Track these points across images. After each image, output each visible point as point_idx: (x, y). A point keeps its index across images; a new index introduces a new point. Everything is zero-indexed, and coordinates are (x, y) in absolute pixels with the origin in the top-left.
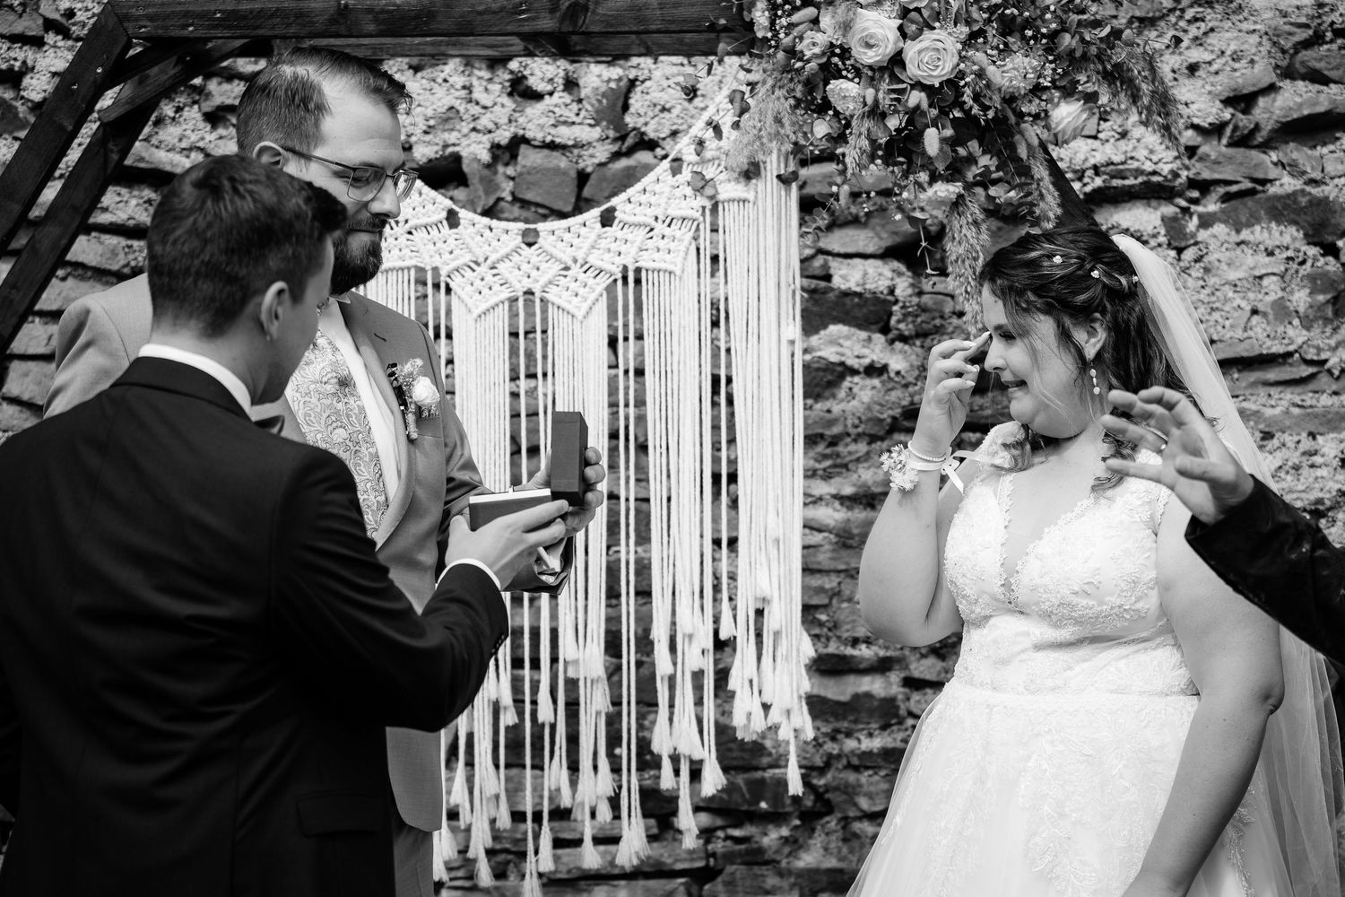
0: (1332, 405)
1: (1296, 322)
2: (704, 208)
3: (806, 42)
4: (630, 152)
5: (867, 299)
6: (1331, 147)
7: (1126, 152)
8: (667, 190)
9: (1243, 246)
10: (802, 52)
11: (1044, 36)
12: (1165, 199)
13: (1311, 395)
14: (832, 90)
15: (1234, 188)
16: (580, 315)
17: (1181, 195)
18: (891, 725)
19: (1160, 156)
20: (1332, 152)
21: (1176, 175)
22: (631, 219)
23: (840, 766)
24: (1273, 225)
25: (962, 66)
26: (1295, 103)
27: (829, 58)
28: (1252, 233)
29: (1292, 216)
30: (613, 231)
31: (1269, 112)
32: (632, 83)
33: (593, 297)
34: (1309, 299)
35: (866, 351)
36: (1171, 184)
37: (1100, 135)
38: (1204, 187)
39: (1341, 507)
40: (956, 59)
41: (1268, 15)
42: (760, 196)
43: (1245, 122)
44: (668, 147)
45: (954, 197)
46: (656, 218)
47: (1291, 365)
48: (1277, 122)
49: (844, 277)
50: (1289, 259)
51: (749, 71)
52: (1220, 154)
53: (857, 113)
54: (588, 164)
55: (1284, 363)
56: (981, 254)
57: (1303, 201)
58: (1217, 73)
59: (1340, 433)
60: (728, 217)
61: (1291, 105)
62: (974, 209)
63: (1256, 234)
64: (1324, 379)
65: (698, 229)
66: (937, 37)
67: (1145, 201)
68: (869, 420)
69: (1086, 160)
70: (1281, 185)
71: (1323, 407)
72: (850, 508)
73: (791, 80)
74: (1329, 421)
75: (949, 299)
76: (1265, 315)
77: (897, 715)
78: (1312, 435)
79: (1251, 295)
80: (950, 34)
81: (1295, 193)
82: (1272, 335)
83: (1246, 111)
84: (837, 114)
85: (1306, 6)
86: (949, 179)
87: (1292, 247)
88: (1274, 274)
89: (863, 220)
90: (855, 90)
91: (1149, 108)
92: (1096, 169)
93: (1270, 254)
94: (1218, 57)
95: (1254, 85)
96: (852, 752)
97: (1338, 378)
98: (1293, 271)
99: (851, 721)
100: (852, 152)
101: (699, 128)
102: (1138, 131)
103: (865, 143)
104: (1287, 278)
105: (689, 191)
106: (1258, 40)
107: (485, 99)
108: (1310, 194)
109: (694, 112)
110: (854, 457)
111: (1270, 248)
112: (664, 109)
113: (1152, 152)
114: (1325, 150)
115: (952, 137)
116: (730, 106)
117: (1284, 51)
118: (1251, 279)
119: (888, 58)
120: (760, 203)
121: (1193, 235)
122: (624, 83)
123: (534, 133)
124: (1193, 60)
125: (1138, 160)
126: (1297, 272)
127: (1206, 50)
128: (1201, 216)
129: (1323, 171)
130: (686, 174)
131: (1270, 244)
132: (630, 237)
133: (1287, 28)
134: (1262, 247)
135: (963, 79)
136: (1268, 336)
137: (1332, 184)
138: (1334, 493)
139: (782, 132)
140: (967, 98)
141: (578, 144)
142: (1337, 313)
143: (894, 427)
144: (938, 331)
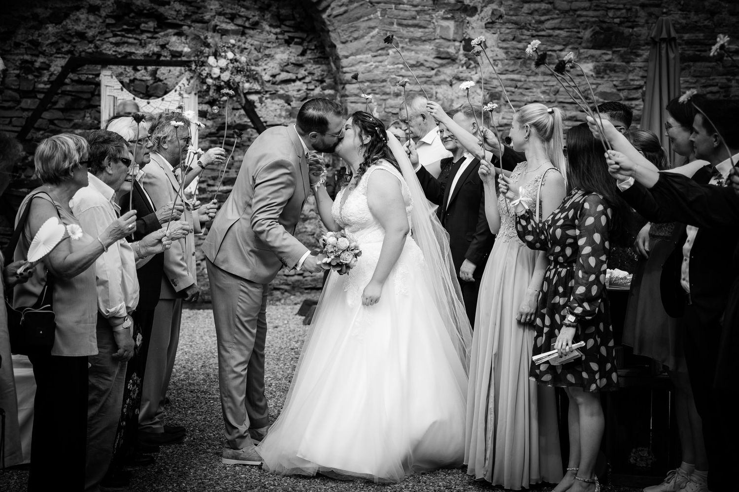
1: (283, 118)
2: (180, 98)
3: (202, 72)
4: (157, 82)
8: (174, 95)
9: (273, 103)
10: (202, 74)
12: (259, 94)
14: (207, 81)
15: (272, 92)
21: (261, 90)
22: (167, 100)
24: (279, 100)
27: (207, 75)
29: (282, 98)
30: (164, 102)
31: (279, 78)
32: (158, 69)
34: (285, 114)
36: (260, 92)
38: (267, 92)
40: (229, 77)
41: (279, 61)
42: (191, 97)
43: (275, 80)
46: (172, 100)
50: (282, 106)
51: (191, 75)
52: (270, 86)
53: (211, 85)
54: (149, 84)
58: (269, 71)
61: (283, 77)
63: (276, 101)
66: (226, 73)
67: (255, 94)
70: (281, 92)
73: (199, 78)
76: (277, 116)
79: (275, 113)
80: (228, 73)
81: (283, 94)
83: (275, 78)
84: (208, 85)
87: (282, 104)
88: (279, 109)
90: (211, 81)
94: (270, 68)
95: (276, 73)
103: (213, 91)
104: (281, 110)
105: (178, 95)
106: (277, 64)
107: (129, 71)
108: (286, 94)
112: (164, 74)
116: (187, 81)
117: (282, 67)
118: (275, 110)
119: (218, 76)
121: (264, 101)
122: (156, 69)
123: (138, 77)
124: (265, 69)
125: (253, 87)
127: (267, 66)
128: (265, 97)
129: (288, 90)
130: (177, 92)
132: (167, 103)
133: (283, 63)
134: (277, 104)
135: (230, 80)
137: (290, 92)
140: (231, 83)
141: (147, 80)
142: (290, 116)
143: (207, 136)
144: (216, 118)
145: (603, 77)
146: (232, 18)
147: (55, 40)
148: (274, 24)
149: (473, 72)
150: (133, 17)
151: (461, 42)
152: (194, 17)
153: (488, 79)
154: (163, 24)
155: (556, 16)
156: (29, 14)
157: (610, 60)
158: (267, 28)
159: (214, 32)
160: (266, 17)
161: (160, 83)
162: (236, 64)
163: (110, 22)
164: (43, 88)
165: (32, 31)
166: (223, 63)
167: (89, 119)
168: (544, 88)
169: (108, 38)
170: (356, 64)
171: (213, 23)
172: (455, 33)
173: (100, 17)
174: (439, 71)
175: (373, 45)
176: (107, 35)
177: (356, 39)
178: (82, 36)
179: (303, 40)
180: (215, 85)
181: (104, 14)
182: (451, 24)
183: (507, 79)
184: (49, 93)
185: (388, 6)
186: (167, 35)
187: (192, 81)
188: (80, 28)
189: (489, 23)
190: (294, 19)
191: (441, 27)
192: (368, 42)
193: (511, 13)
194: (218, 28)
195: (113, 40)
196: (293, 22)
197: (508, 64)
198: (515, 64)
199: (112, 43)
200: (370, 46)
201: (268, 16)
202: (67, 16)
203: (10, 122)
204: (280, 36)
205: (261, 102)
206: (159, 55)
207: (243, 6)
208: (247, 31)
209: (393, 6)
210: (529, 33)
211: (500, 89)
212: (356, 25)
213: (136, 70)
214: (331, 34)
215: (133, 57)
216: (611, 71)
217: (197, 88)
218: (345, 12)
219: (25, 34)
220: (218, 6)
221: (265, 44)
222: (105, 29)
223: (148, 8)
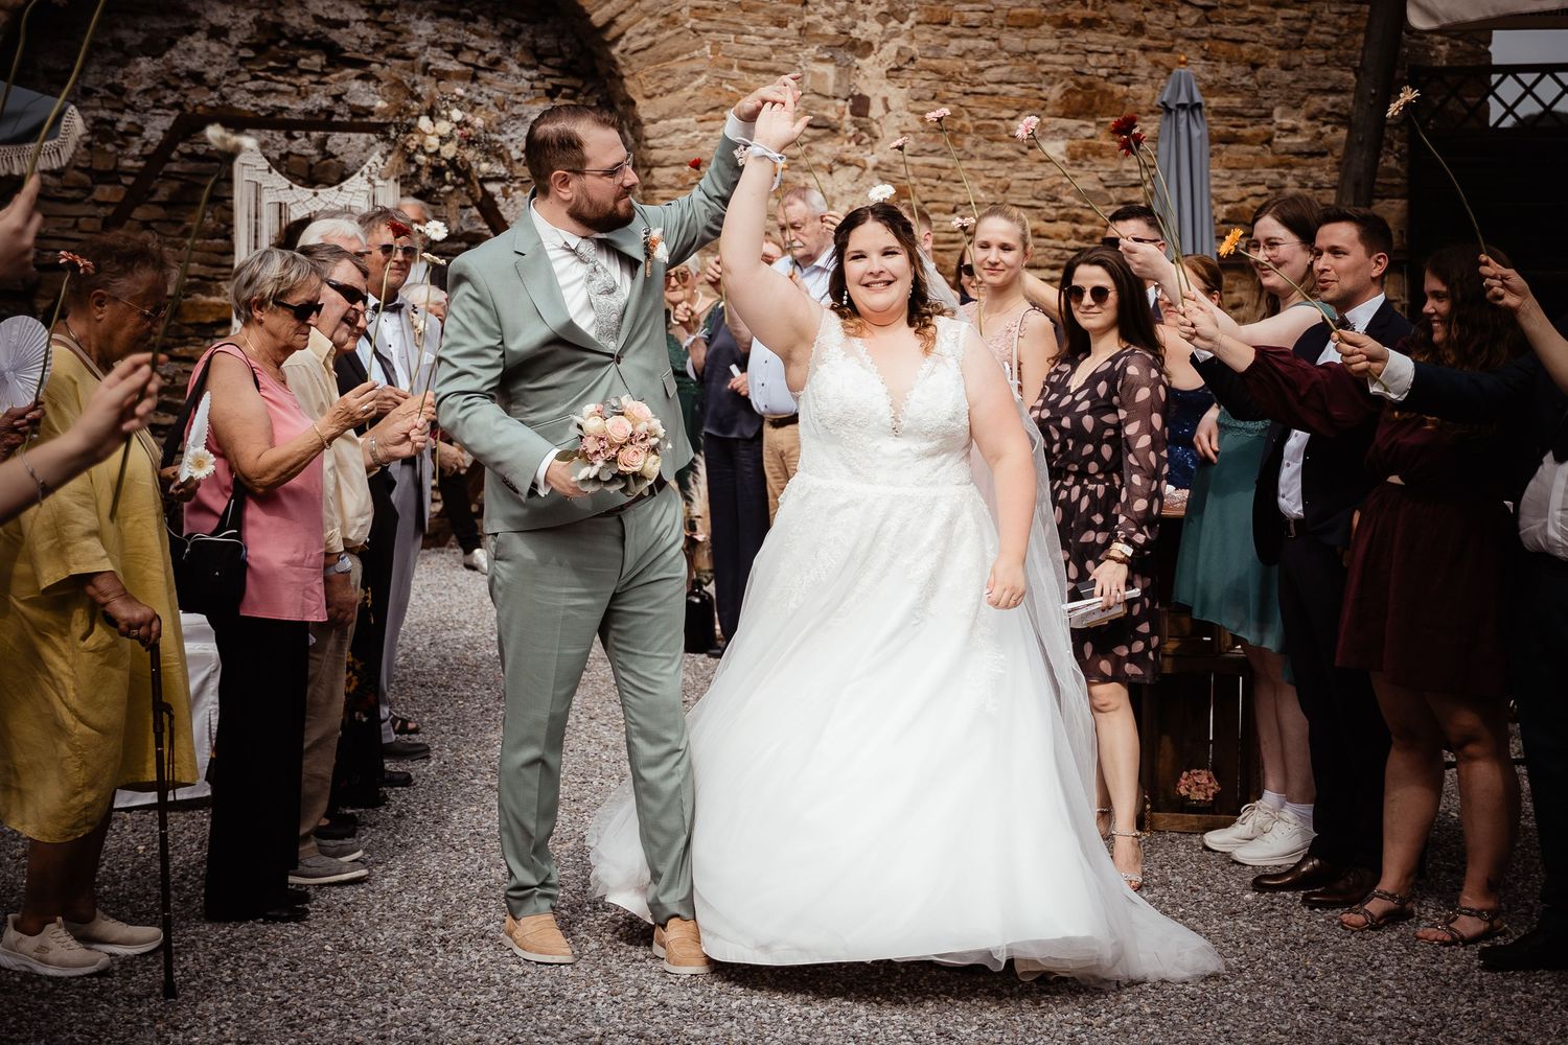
2: (371, 188)
4: (326, 159)
8: (359, 182)
10: (407, 145)
14: (417, 158)
22: (348, 189)
27: (416, 149)
32: (328, 136)
42: (388, 185)
46: (355, 190)
51: (388, 147)
53: (424, 165)
54: (313, 162)
67: (498, 182)
73: (404, 153)
84: (418, 164)
90: (424, 158)
103: (427, 175)
105: (366, 182)
107: (278, 139)
112: (339, 145)
115: (453, 174)
116: (381, 158)
119: (435, 150)
122: (325, 136)
123: (294, 151)
132: (347, 195)
135: (457, 157)
139: (397, 167)
140: (458, 164)
141: (310, 156)
145: (1080, 166)
146: (456, 51)
147: (151, 85)
148: (527, 63)
149: (868, 152)
150: (285, 47)
151: (846, 100)
152: (390, 49)
153: (892, 163)
154: (337, 58)
155: (1003, 61)
156: (107, 39)
157: (1092, 137)
158: (516, 69)
159: (425, 75)
160: (513, 51)
161: (332, 160)
162: (467, 130)
163: (247, 55)
164: (132, 168)
165: (112, 69)
166: (444, 127)
167: (211, 220)
168: (985, 182)
169: (243, 82)
170: (670, 134)
171: (423, 59)
172: (836, 86)
173: (229, 45)
174: (810, 148)
175: (699, 103)
176: (241, 78)
177: (669, 91)
178: (197, 78)
179: (577, 91)
180: (431, 166)
181: (234, 39)
182: (829, 70)
183: (924, 165)
184: (143, 176)
185: (725, 36)
186: (343, 79)
187: (390, 158)
188: (194, 64)
189: (892, 70)
190: (561, 55)
191: (814, 74)
192: (690, 98)
193: (930, 54)
194: (431, 67)
195: (251, 85)
196: (559, 60)
197: (924, 140)
198: (936, 139)
199: (249, 91)
200: (692, 103)
201: (517, 49)
202: (171, 44)
203: (76, 225)
204: (537, 84)
205: (506, 195)
206: (330, 113)
207: (474, 32)
208: (481, 74)
209: (732, 37)
210: (959, 88)
211: (913, 180)
212: (671, 67)
213: (291, 137)
214: (626, 81)
215: (285, 115)
216: (1094, 154)
217: (398, 171)
218: (651, 45)
219: (101, 73)
220: (430, 31)
221: (511, 97)
222: (237, 67)
223: (311, 32)
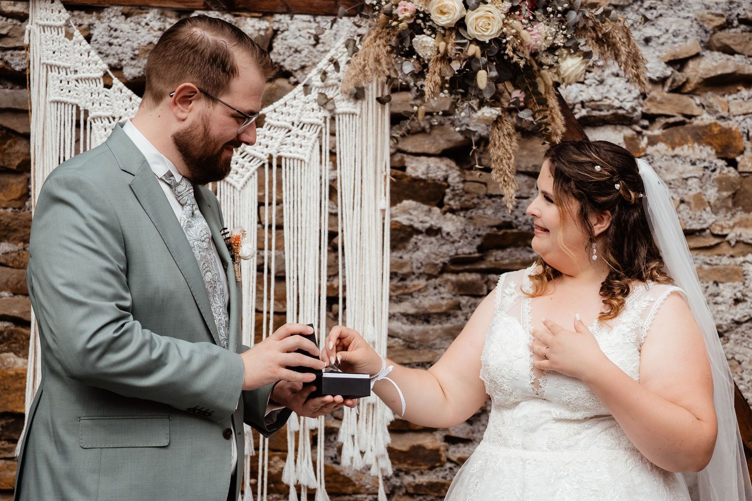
0: (730, 264)
1: (708, 209)
2: (325, 118)
3: (400, 8)
5: (429, 184)
6: (734, 96)
7: (602, 93)
8: (301, 104)
9: (676, 158)
10: (397, 15)
11: (559, 12)
12: (626, 125)
13: (716, 257)
14: (417, 42)
15: (671, 120)
16: (239, 186)
17: (636, 123)
18: (435, 467)
19: (624, 97)
20: (735, 99)
21: (634, 110)
22: (276, 123)
23: (401, 494)
24: (696, 145)
25: (505, 29)
26: (713, 66)
27: (415, 20)
28: (682, 150)
29: (708, 140)
30: (263, 130)
31: (697, 71)
32: (275, 32)
33: (248, 175)
34: (717, 195)
35: (427, 219)
36: (631, 116)
37: (586, 82)
38: (652, 118)
39: (733, 330)
40: (501, 24)
41: (697, 7)
42: (364, 111)
43: (680, 77)
44: (298, 77)
45: (495, 117)
46: (293, 124)
47: (704, 237)
48: (701, 78)
49: (414, 169)
50: (706, 168)
51: (359, 26)
52: (664, 97)
53: (433, 58)
55: (700, 236)
56: (512, 155)
57: (716, 130)
58: (663, 44)
59: (734, 282)
60: (341, 126)
61: (710, 67)
62: (508, 126)
63: (685, 150)
64: (725, 247)
65: (321, 131)
66: (488, 9)
67: (613, 126)
68: (428, 264)
69: (576, 97)
70: (702, 119)
71: (724, 265)
72: (413, 323)
73: (388, 33)
74: (727, 274)
75: (483, 186)
76: (689, 204)
77: (439, 461)
78: (716, 283)
79: (680, 191)
80: (497, 7)
81: (710, 125)
82: (693, 217)
83: (680, 70)
84: (419, 57)
85: (722, 3)
86: (492, 105)
87: (707, 160)
88: (695, 177)
89: (428, 131)
90: (432, 43)
91: (626, 63)
92: (583, 104)
93: (693, 164)
94: (664, 33)
95: (687, 53)
96: (409, 484)
97: (734, 247)
98: (707, 176)
99: (409, 464)
100: (429, 84)
101: (323, 64)
102: (610, 80)
103: (438, 78)
104: (704, 180)
105: (315, 106)
106: (690, 23)
108: (720, 126)
109: (316, 53)
110: (416, 289)
111: (693, 160)
112: (296, 51)
113: (619, 94)
114: (730, 98)
115: (496, 77)
116: (345, 50)
117: (706, 32)
118: (680, 180)
119: (455, 22)
120: (364, 117)
121: (644, 150)
122: (270, 32)
124: (647, 35)
125: (610, 99)
126: (710, 176)
127: (656, 28)
128: (649, 138)
129: (729, 111)
130: (314, 95)
131: (694, 157)
132: (274, 135)
133: (710, 16)
134: (688, 160)
135: (505, 38)
136: (690, 218)
137: (734, 120)
138: (729, 321)
139: (380, 68)
140: (509, 51)
142: (735, 204)
143: (444, 269)
144: (475, 206)
